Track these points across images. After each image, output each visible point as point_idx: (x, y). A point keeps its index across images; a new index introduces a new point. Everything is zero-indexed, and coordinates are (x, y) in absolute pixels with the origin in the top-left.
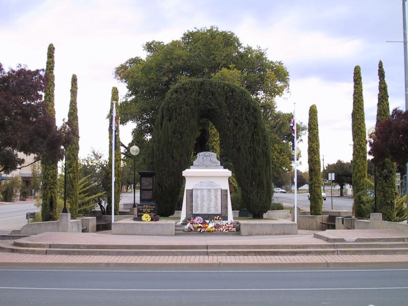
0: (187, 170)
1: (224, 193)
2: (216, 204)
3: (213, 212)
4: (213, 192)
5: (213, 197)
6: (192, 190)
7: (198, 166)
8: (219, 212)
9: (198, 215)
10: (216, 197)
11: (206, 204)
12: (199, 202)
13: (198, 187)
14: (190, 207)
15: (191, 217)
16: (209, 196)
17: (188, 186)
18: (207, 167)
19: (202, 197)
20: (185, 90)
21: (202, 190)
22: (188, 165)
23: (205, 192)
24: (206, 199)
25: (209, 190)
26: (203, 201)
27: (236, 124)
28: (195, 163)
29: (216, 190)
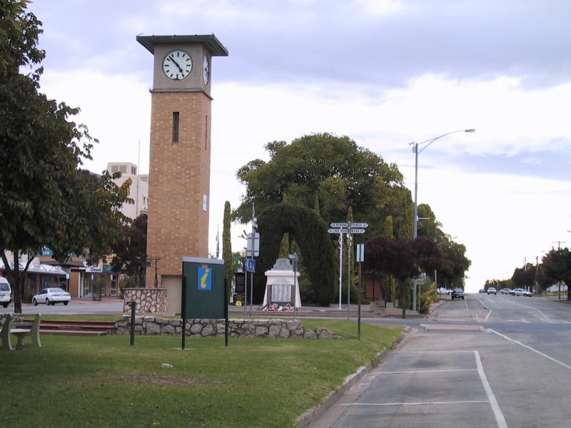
0: (269, 271)
1: (293, 288)
2: (288, 295)
3: (285, 300)
4: (285, 287)
5: (286, 291)
6: (271, 286)
7: (276, 269)
8: (290, 301)
9: (274, 303)
10: (288, 290)
11: (280, 294)
12: (276, 293)
13: (276, 283)
14: (270, 297)
15: (270, 303)
16: (283, 289)
17: (269, 282)
18: (283, 269)
19: (278, 290)
20: (272, 213)
21: (278, 285)
22: (270, 267)
23: (281, 287)
24: (281, 291)
25: (283, 286)
26: (278, 293)
27: (307, 238)
28: (274, 266)
29: (288, 285)
